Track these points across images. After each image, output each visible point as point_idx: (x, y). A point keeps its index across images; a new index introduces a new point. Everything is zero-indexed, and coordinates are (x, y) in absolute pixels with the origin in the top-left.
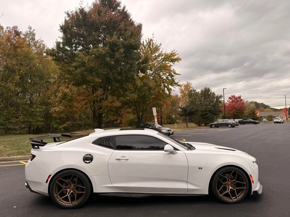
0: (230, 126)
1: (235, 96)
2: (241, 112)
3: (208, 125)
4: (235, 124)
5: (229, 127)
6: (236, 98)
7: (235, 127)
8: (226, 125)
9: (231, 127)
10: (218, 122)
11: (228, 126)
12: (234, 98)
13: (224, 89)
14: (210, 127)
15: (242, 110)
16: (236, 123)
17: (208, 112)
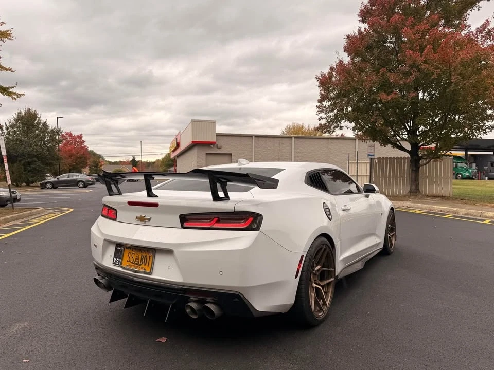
0: (81, 185)
1: (71, 134)
2: (84, 162)
3: (32, 185)
4: (90, 181)
5: (80, 187)
6: (74, 138)
7: (89, 186)
8: (75, 183)
9: (83, 187)
10: (58, 179)
11: (77, 185)
12: (69, 136)
13: (58, 118)
14: (42, 189)
15: (85, 158)
16: (92, 180)
17: (35, 159)
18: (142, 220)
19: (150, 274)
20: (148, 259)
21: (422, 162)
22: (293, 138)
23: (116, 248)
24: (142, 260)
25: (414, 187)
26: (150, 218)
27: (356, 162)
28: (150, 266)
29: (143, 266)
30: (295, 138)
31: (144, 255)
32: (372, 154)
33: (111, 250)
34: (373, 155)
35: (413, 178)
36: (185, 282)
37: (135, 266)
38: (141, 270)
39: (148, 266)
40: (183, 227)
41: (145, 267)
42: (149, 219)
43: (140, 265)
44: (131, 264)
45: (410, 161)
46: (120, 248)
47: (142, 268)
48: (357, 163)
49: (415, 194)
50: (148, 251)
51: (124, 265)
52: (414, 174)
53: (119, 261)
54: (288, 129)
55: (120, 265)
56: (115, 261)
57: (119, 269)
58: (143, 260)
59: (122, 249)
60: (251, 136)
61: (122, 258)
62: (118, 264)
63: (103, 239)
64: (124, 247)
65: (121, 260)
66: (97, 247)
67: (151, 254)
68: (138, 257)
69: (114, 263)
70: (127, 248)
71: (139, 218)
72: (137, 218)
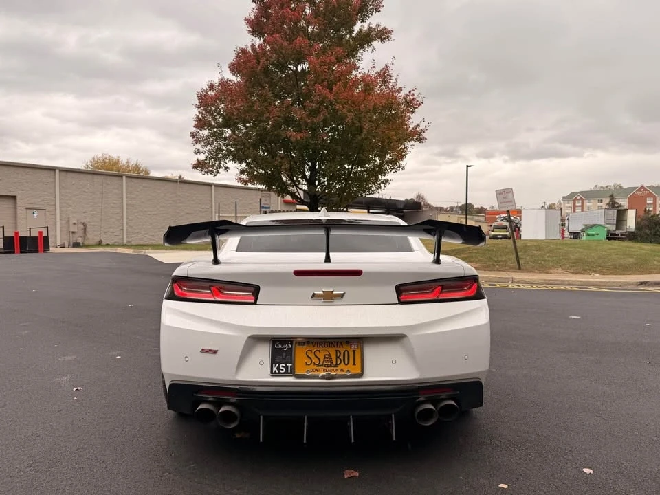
18: (328, 298)
19: (361, 375)
20: (352, 355)
22: (124, 178)
23: (273, 348)
24: (338, 358)
26: (344, 294)
27: (234, 215)
28: (357, 362)
29: (342, 366)
30: (127, 177)
31: (343, 350)
32: (267, 206)
33: (263, 353)
34: (269, 208)
36: (423, 377)
37: (324, 370)
38: (339, 373)
39: (354, 364)
40: (401, 302)
41: (346, 368)
42: (342, 296)
43: (337, 365)
44: (315, 367)
46: (282, 347)
47: (341, 370)
48: (236, 217)
50: (348, 343)
51: (301, 371)
53: (286, 367)
54: (95, 162)
55: (292, 372)
56: (275, 369)
57: (289, 379)
58: (342, 357)
59: (288, 346)
60: (53, 169)
61: (292, 361)
62: (286, 372)
63: (245, 336)
64: (294, 343)
65: (289, 365)
66: (215, 352)
67: (355, 346)
68: (329, 355)
69: (275, 373)
70: (299, 343)
71: (319, 296)
72: (314, 295)
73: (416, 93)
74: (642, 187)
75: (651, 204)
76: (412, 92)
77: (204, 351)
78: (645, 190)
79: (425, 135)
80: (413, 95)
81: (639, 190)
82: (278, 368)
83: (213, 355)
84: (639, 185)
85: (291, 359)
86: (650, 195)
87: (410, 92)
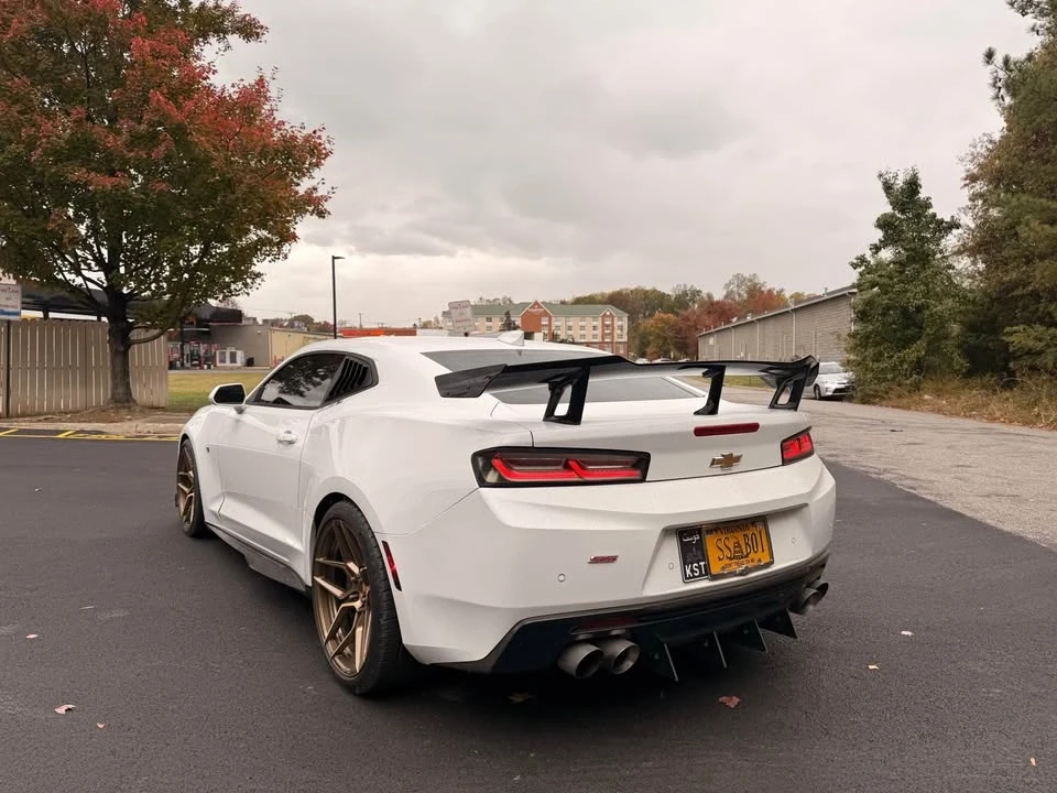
19: (773, 563)
20: (758, 539)
21: (134, 335)
23: (681, 541)
24: (747, 544)
25: (121, 390)
28: (766, 548)
29: (752, 555)
31: (749, 534)
32: (10, 310)
34: (18, 313)
35: (118, 369)
36: (814, 554)
37: (737, 564)
38: (750, 565)
39: (763, 550)
40: (784, 464)
41: (756, 557)
42: (739, 459)
43: (747, 556)
44: (728, 562)
45: (110, 332)
46: (691, 539)
47: (752, 560)
49: (127, 405)
50: (753, 524)
51: (715, 570)
52: (119, 360)
53: (699, 567)
55: (707, 573)
56: (688, 572)
57: (705, 584)
58: (750, 543)
59: (696, 538)
61: (704, 557)
62: (701, 575)
63: (658, 529)
64: (704, 533)
65: (702, 564)
66: (612, 559)
67: (760, 527)
68: (738, 543)
69: (690, 578)
70: (709, 532)
71: (719, 462)
72: (714, 462)
73: (324, 135)
74: (536, 303)
75: (545, 325)
76: (318, 133)
77: (596, 560)
78: (540, 307)
79: (327, 206)
80: (319, 137)
81: (533, 307)
82: (692, 571)
83: (610, 565)
84: (532, 301)
85: (703, 555)
86: (546, 314)
87: (315, 132)
